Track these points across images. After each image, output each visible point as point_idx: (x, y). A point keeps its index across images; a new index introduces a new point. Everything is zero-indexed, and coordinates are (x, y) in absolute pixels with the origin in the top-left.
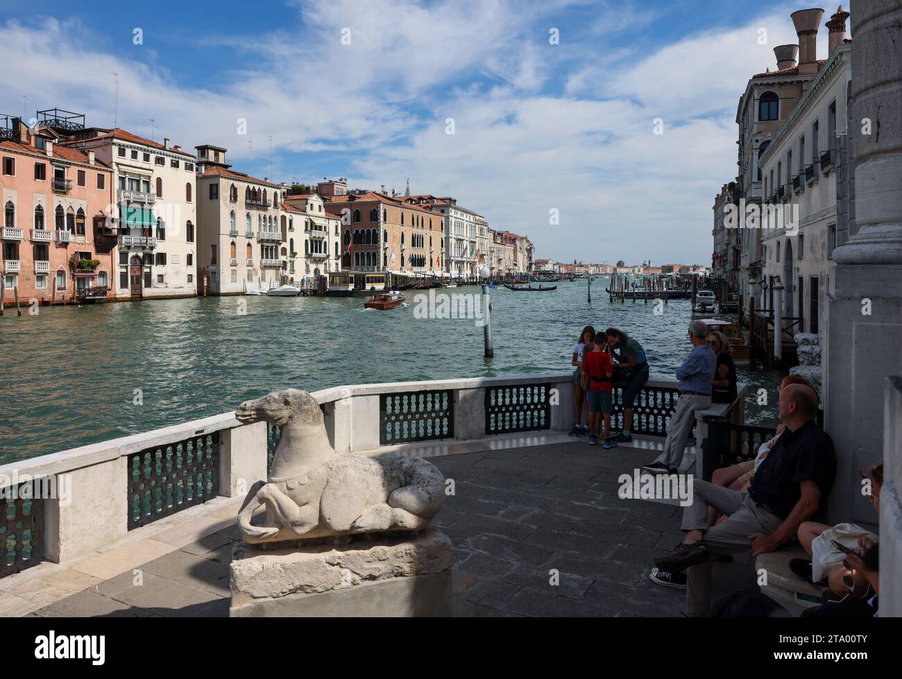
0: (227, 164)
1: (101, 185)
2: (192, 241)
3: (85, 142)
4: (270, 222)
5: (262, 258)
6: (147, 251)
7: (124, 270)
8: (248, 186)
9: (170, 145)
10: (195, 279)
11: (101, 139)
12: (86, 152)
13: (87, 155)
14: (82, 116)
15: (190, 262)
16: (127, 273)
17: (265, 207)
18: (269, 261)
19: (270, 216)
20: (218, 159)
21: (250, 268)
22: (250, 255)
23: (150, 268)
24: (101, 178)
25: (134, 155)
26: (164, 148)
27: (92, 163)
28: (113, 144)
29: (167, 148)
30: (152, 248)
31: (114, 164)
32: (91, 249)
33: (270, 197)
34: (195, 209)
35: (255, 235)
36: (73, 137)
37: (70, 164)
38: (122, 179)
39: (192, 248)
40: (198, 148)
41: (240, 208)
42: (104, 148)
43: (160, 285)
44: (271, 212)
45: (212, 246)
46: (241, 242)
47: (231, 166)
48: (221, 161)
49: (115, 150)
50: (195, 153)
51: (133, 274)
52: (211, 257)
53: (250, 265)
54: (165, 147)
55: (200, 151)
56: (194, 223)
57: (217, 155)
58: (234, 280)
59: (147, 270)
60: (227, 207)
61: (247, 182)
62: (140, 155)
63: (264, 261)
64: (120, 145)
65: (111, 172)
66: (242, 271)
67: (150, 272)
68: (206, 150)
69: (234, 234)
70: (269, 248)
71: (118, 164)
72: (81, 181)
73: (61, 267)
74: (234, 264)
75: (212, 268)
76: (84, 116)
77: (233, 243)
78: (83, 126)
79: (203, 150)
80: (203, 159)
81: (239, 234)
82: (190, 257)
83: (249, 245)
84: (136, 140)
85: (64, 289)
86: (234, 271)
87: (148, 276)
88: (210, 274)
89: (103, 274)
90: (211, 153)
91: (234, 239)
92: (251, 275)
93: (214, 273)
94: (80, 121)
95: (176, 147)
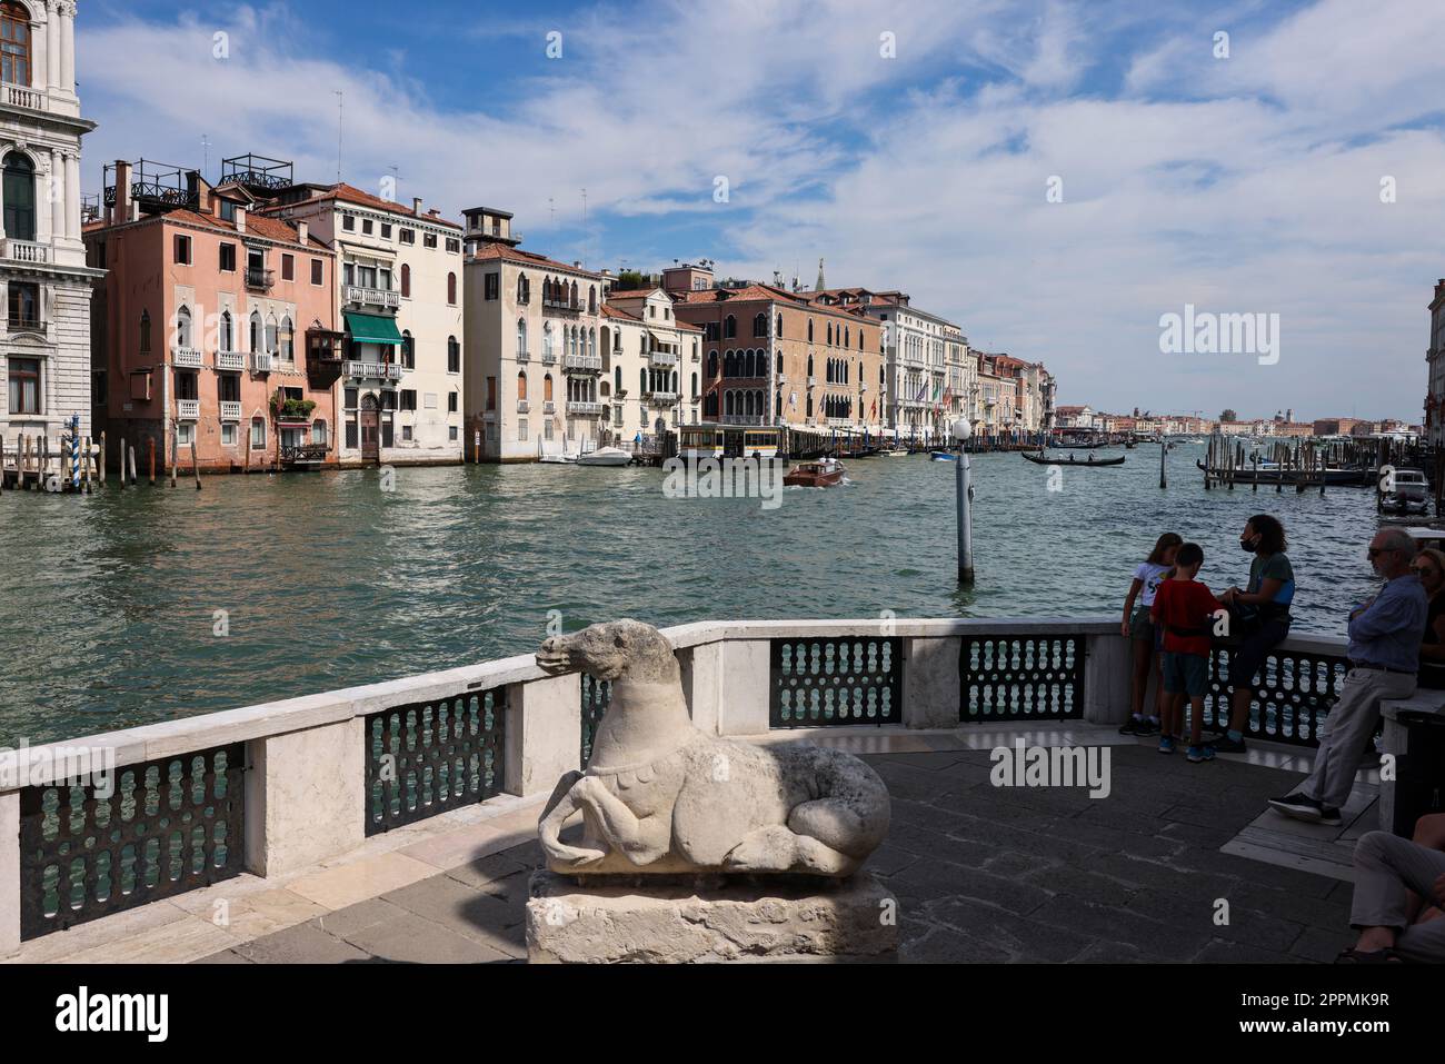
0: (514, 239)
1: (317, 278)
2: (457, 370)
3: (293, 207)
4: (583, 337)
5: (570, 399)
6: (387, 387)
7: (352, 418)
8: (547, 277)
9: (422, 210)
10: (461, 434)
11: (317, 202)
12: (296, 223)
13: (296, 228)
14: (288, 165)
15: (453, 407)
16: (356, 422)
17: (574, 312)
18: (581, 406)
19: (583, 328)
20: (498, 232)
21: (550, 417)
22: (549, 394)
23: (392, 413)
24: (317, 266)
25: (368, 228)
26: (413, 215)
27: (304, 242)
28: (336, 209)
29: (419, 214)
30: (394, 382)
31: (337, 243)
32: (302, 382)
33: (583, 296)
34: (462, 317)
35: (558, 361)
36: (275, 200)
37: (271, 244)
38: (349, 268)
39: (456, 382)
40: (467, 213)
41: (534, 314)
42: (322, 217)
43: (407, 443)
44: (585, 320)
45: (488, 378)
46: (536, 373)
47: (519, 243)
48: (504, 235)
49: (338, 219)
50: (463, 221)
51: (365, 424)
52: (486, 396)
53: (549, 411)
54: (415, 212)
55: (470, 218)
56: (460, 340)
57: (496, 224)
58: (523, 438)
59: (386, 418)
60: (513, 312)
61: (545, 269)
62: (377, 226)
63: (572, 405)
64: (345, 211)
65: (332, 256)
66: (537, 421)
67: (392, 422)
68: (480, 217)
69: (523, 359)
70: (580, 383)
71: (342, 243)
72: (288, 273)
73: (258, 412)
74: (524, 410)
75: (488, 416)
76: (291, 164)
77: (522, 375)
78: (291, 181)
79: (474, 215)
80: (475, 232)
81: (532, 358)
82: (453, 397)
83: (548, 377)
84: (370, 202)
85: (263, 447)
86: (523, 421)
87: (389, 427)
88: (485, 427)
89: (320, 424)
90: (488, 220)
91: (524, 366)
92: (552, 428)
93: (491, 424)
94: (285, 173)
95: (432, 212)
